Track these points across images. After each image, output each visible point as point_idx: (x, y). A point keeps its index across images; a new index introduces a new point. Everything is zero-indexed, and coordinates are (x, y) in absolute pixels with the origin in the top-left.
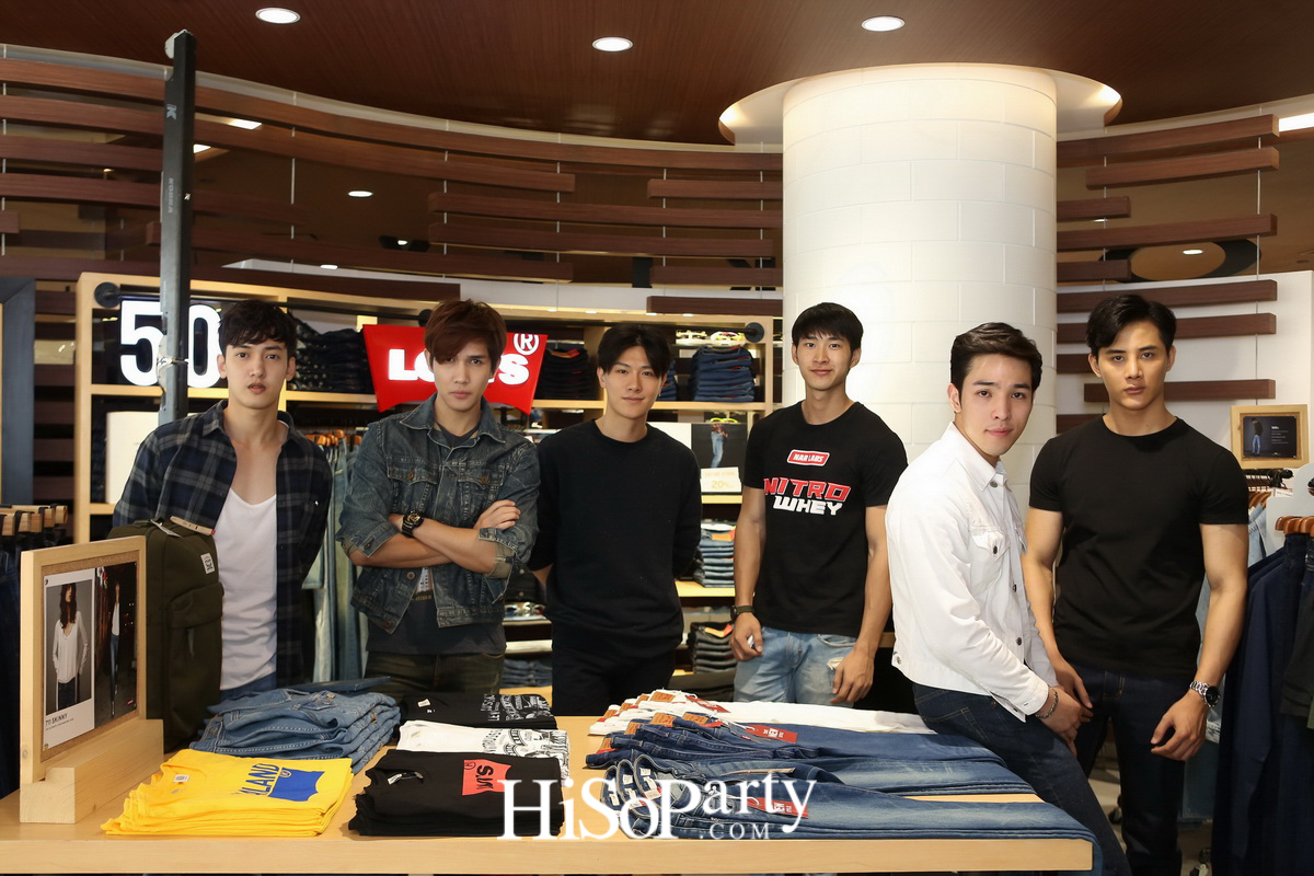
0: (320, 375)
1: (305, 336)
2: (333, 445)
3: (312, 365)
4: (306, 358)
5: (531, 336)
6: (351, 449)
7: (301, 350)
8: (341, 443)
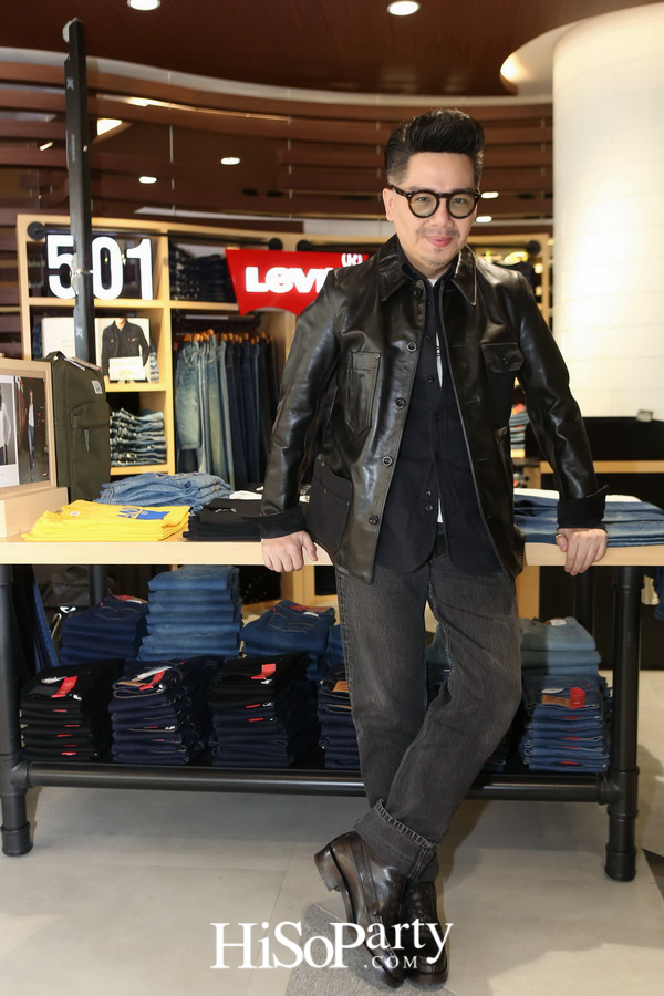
0: (195, 289)
1: (183, 259)
2: (205, 341)
3: (188, 282)
4: (184, 276)
5: (355, 256)
6: (219, 344)
7: (180, 271)
8: (211, 339)
